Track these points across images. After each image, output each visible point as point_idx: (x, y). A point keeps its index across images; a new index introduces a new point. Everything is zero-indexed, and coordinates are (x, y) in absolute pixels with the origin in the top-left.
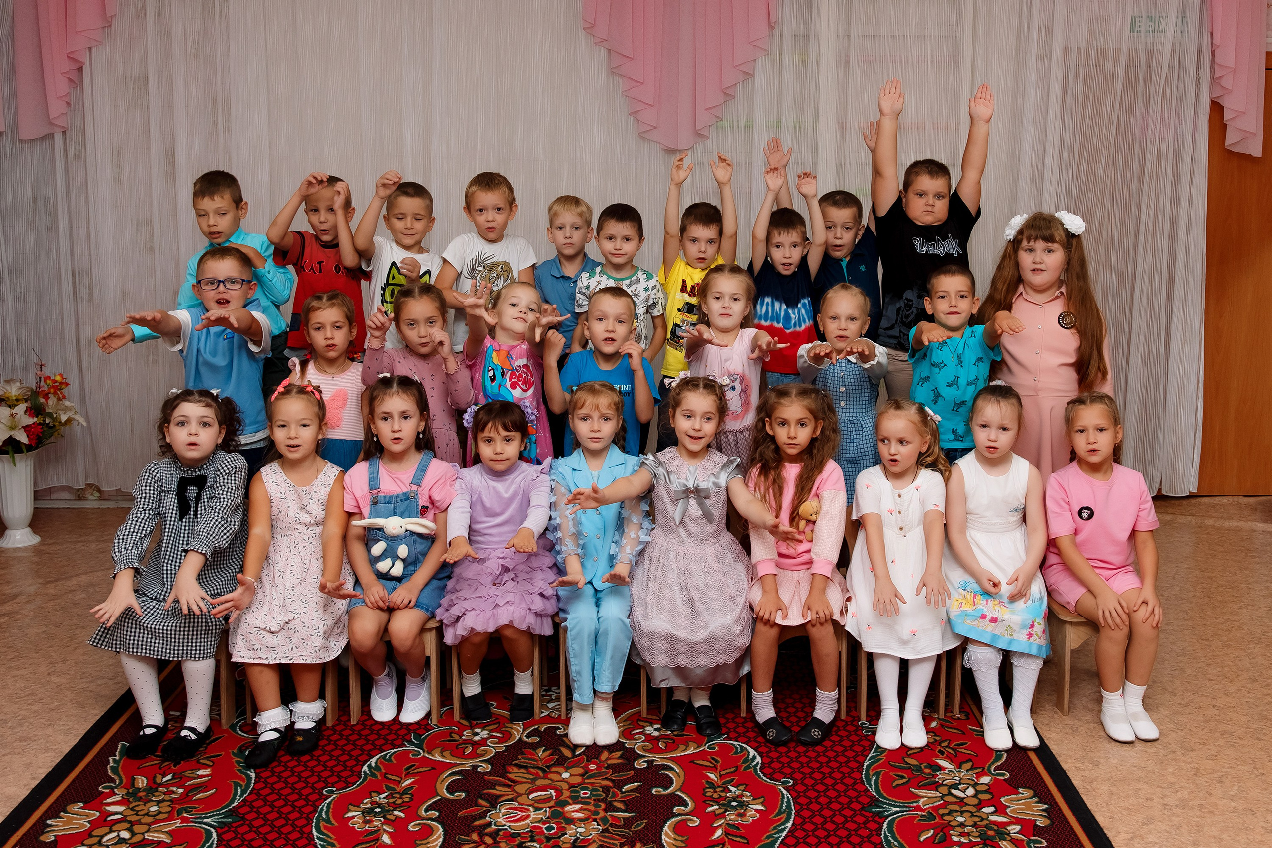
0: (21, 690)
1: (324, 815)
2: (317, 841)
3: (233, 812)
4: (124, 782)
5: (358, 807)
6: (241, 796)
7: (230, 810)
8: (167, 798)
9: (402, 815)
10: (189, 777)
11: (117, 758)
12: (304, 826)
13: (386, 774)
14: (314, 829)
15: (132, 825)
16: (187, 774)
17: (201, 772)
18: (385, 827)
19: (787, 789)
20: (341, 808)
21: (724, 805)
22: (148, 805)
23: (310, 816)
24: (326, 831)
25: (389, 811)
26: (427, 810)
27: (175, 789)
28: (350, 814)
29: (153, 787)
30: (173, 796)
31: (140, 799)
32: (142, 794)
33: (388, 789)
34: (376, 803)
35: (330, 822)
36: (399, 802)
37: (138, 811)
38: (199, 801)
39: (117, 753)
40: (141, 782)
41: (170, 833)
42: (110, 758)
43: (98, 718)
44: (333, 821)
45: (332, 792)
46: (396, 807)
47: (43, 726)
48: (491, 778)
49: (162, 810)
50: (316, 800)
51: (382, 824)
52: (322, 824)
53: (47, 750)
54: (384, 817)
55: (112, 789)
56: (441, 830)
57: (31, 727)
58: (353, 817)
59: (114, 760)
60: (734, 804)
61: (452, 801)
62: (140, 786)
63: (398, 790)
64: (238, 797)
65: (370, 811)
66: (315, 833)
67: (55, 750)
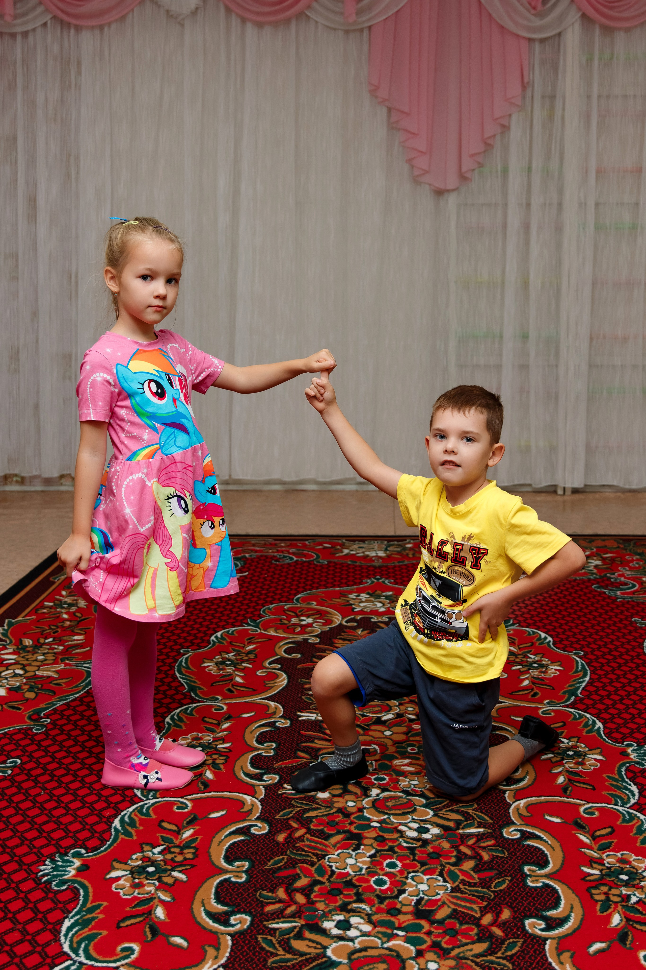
1: (183, 664)
2: (181, 680)
4: (14, 642)
5: (212, 660)
8: (51, 651)
9: (250, 666)
10: (66, 640)
12: (169, 670)
13: (230, 642)
14: (177, 673)
15: (24, 666)
16: (65, 638)
17: (76, 637)
18: (236, 673)
19: (579, 657)
20: (197, 661)
21: (526, 666)
22: (36, 655)
23: (172, 665)
24: (187, 674)
25: (238, 663)
26: (270, 663)
27: (56, 646)
28: (205, 665)
29: (38, 645)
30: (55, 650)
31: (28, 652)
32: (30, 649)
33: (235, 651)
34: (226, 658)
35: (190, 669)
36: (246, 658)
37: (28, 659)
40: (28, 642)
41: (57, 671)
44: (192, 668)
45: (188, 652)
46: (244, 661)
48: (321, 646)
49: (47, 658)
50: (176, 656)
51: (234, 671)
52: (183, 670)
54: (234, 667)
56: (285, 676)
58: (209, 666)
60: (536, 665)
61: (290, 659)
62: (27, 645)
63: (243, 651)
65: (223, 663)
66: (178, 675)
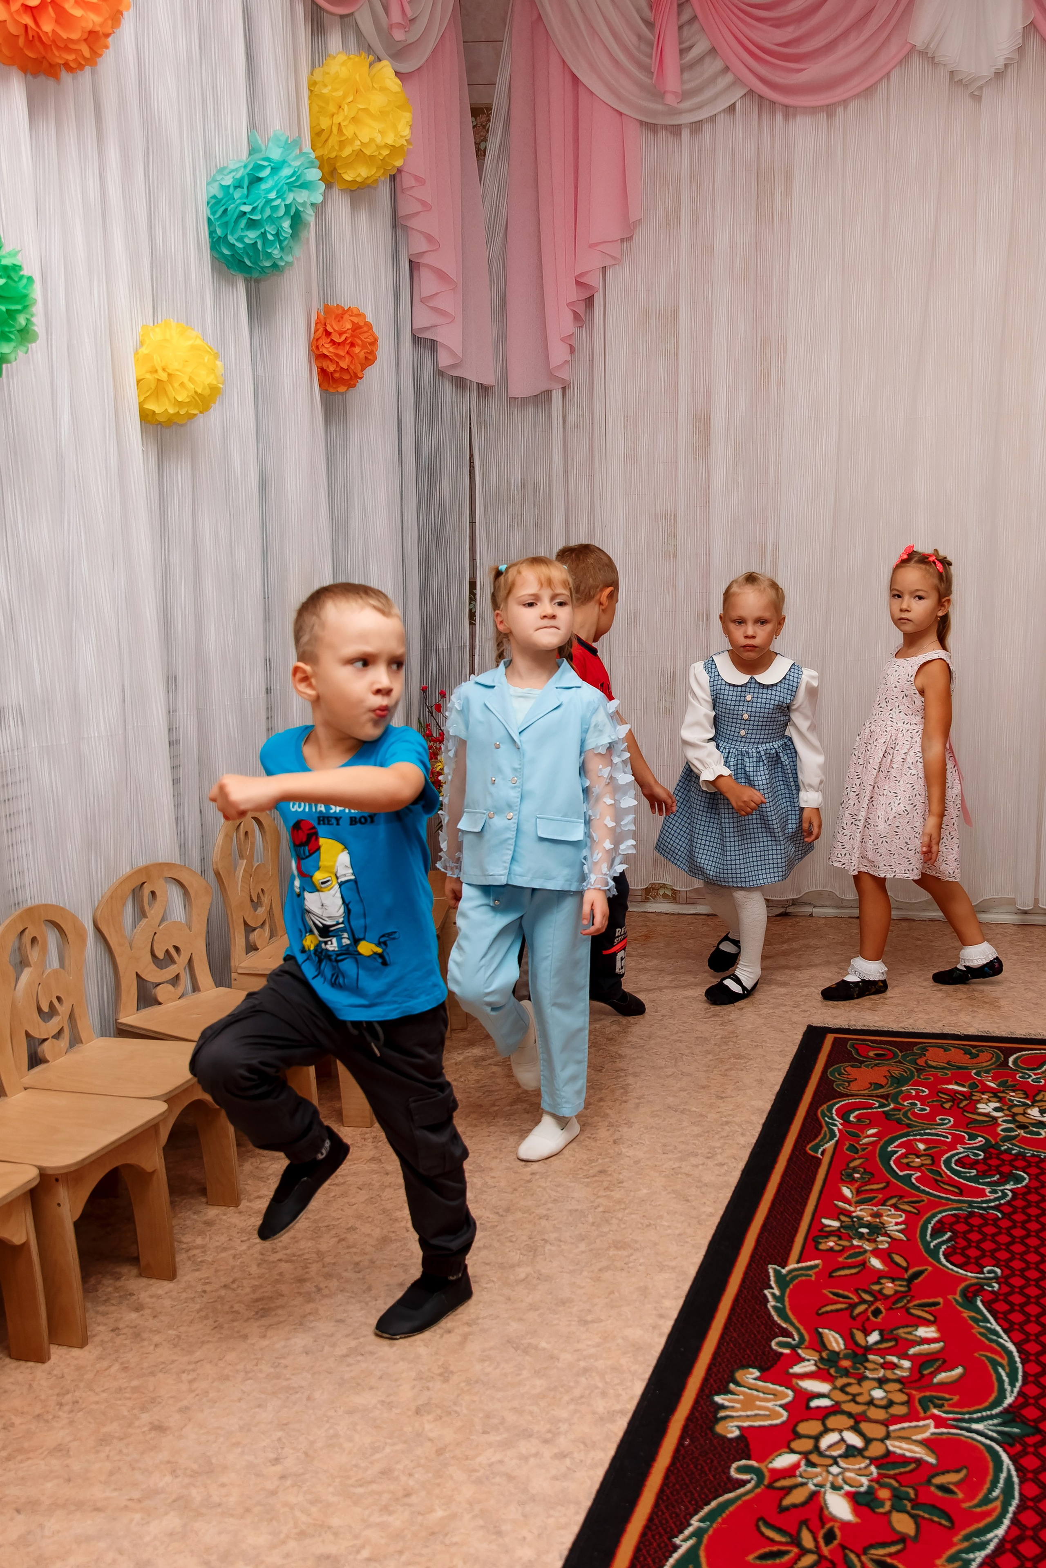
0: (585, 1164)
3: (1012, 1415)
4: (807, 1337)
6: (1012, 1385)
7: (1006, 1411)
8: (889, 1374)
10: (906, 1340)
11: (777, 1292)
15: (857, 1422)
16: (901, 1332)
17: (923, 1332)
22: (866, 1384)
27: (895, 1359)
29: (860, 1353)
30: (898, 1372)
31: (846, 1373)
32: (846, 1363)
37: (854, 1396)
38: (943, 1386)
39: (772, 1283)
40: (835, 1341)
41: (927, 1443)
42: (766, 1292)
43: (716, 1220)
47: (640, 1226)
49: (891, 1396)
53: (662, 1268)
55: (793, 1348)
57: (623, 1226)
59: (773, 1295)
62: (837, 1349)
64: (1007, 1387)
67: (673, 1268)
